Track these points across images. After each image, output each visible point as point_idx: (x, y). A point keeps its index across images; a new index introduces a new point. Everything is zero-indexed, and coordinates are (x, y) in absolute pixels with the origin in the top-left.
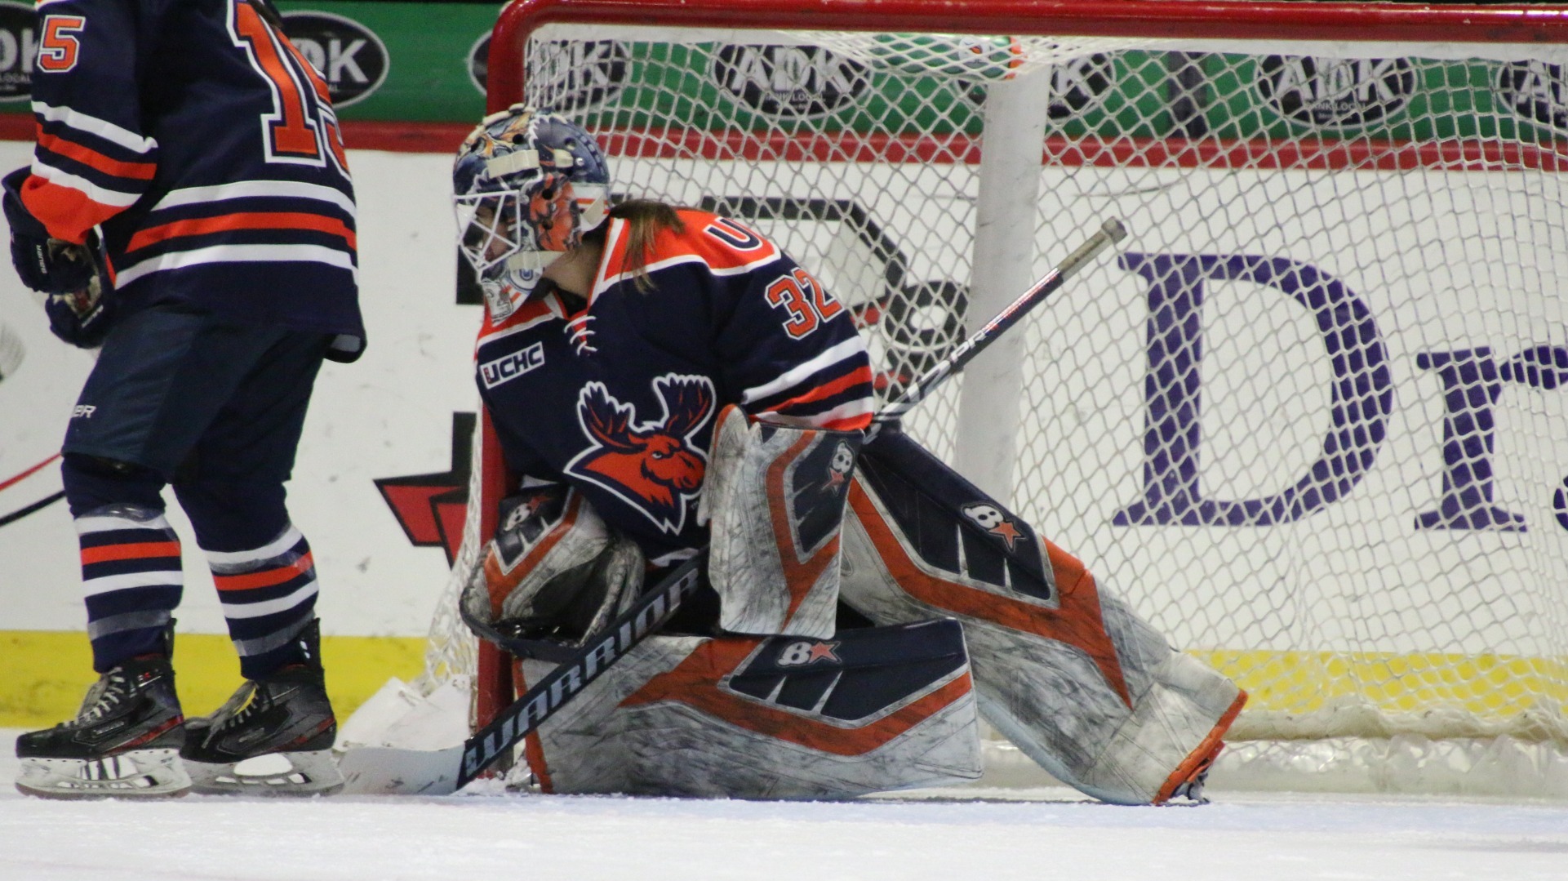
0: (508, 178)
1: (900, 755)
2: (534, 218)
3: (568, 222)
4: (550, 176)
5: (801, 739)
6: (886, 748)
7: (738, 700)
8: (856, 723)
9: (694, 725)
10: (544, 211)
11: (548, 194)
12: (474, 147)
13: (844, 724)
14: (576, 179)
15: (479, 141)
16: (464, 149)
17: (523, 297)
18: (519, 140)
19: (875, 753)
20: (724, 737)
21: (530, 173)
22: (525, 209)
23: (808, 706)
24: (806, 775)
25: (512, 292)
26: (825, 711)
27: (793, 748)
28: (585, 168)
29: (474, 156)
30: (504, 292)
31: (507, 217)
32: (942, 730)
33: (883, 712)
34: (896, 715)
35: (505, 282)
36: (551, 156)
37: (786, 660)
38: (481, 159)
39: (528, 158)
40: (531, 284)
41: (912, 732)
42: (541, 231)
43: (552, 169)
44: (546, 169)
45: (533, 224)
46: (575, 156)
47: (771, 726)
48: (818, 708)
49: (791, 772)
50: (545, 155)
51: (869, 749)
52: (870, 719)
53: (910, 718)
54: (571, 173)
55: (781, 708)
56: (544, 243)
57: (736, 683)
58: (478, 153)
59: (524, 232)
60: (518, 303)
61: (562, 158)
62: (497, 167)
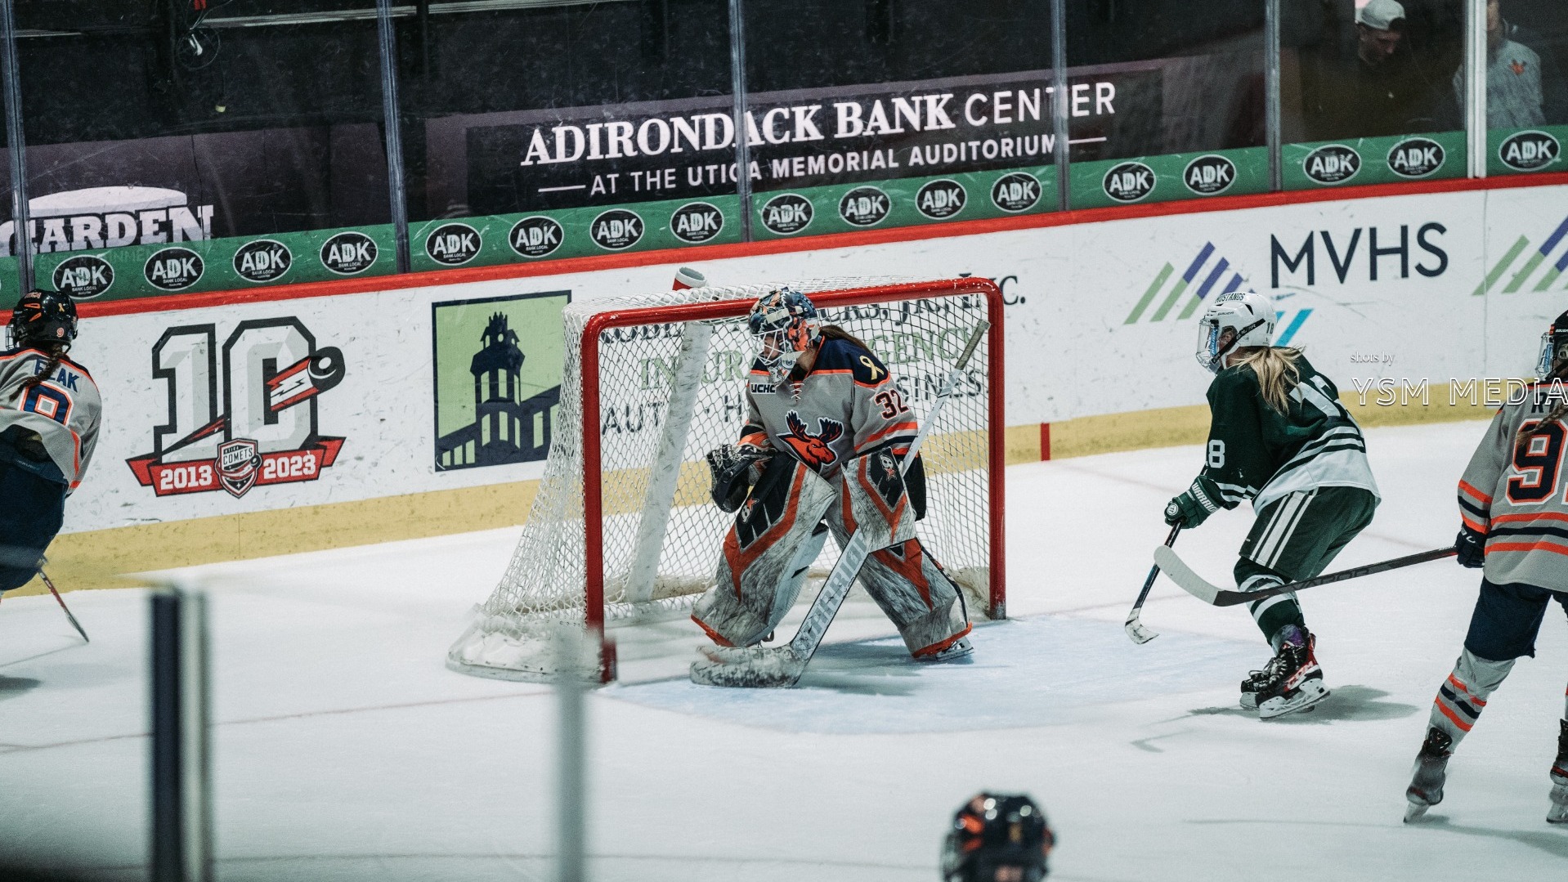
0: (776, 323)
1: (804, 510)
2: (791, 338)
3: (806, 337)
4: (795, 319)
5: (775, 539)
6: (799, 512)
7: (748, 550)
8: (783, 515)
9: (749, 575)
10: (795, 334)
11: (796, 327)
12: (757, 311)
13: (780, 519)
14: (806, 317)
15: (759, 308)
16: (752, 312)
17: (789, 372)
18: (778, 305)
19: (797, 518)
20: (758, 567)
21: (787, 319)
22: (786, 335)
23: (767, 527)
24: (787, 549)
25: (783, 371)
26: (772, 523)
27: (775, 545)
28: (809, 311)
29: (758, 315)
30: (780, 372)
31: (779, 338)
32: (809, 488)
33: (787, 502)
34: (791, 498)
35: (780, 367)
36: (794, 310)
37: (745, 519)
38: (762, 315)
39: (785, 312)
40: (792, 367)
41: (801, 499)
42: (794, 343)
43: (796, 316)
44: (793, 316)
45: (791, 341)
46: (803, 307)
47: (763, 546)
48: (769, 524)
49: (782, 554)
50: (792, 310)
51: (794, 518)
52: (785, 508)
53: (796, 494)
54: (804, 315)
55: (760, 537)
56: (796, 348)
57: (743, 545)
58: (760, 313)
59: (787, 345)
60: (786, 376)
61: (799, 309)
62: (772, 318)
